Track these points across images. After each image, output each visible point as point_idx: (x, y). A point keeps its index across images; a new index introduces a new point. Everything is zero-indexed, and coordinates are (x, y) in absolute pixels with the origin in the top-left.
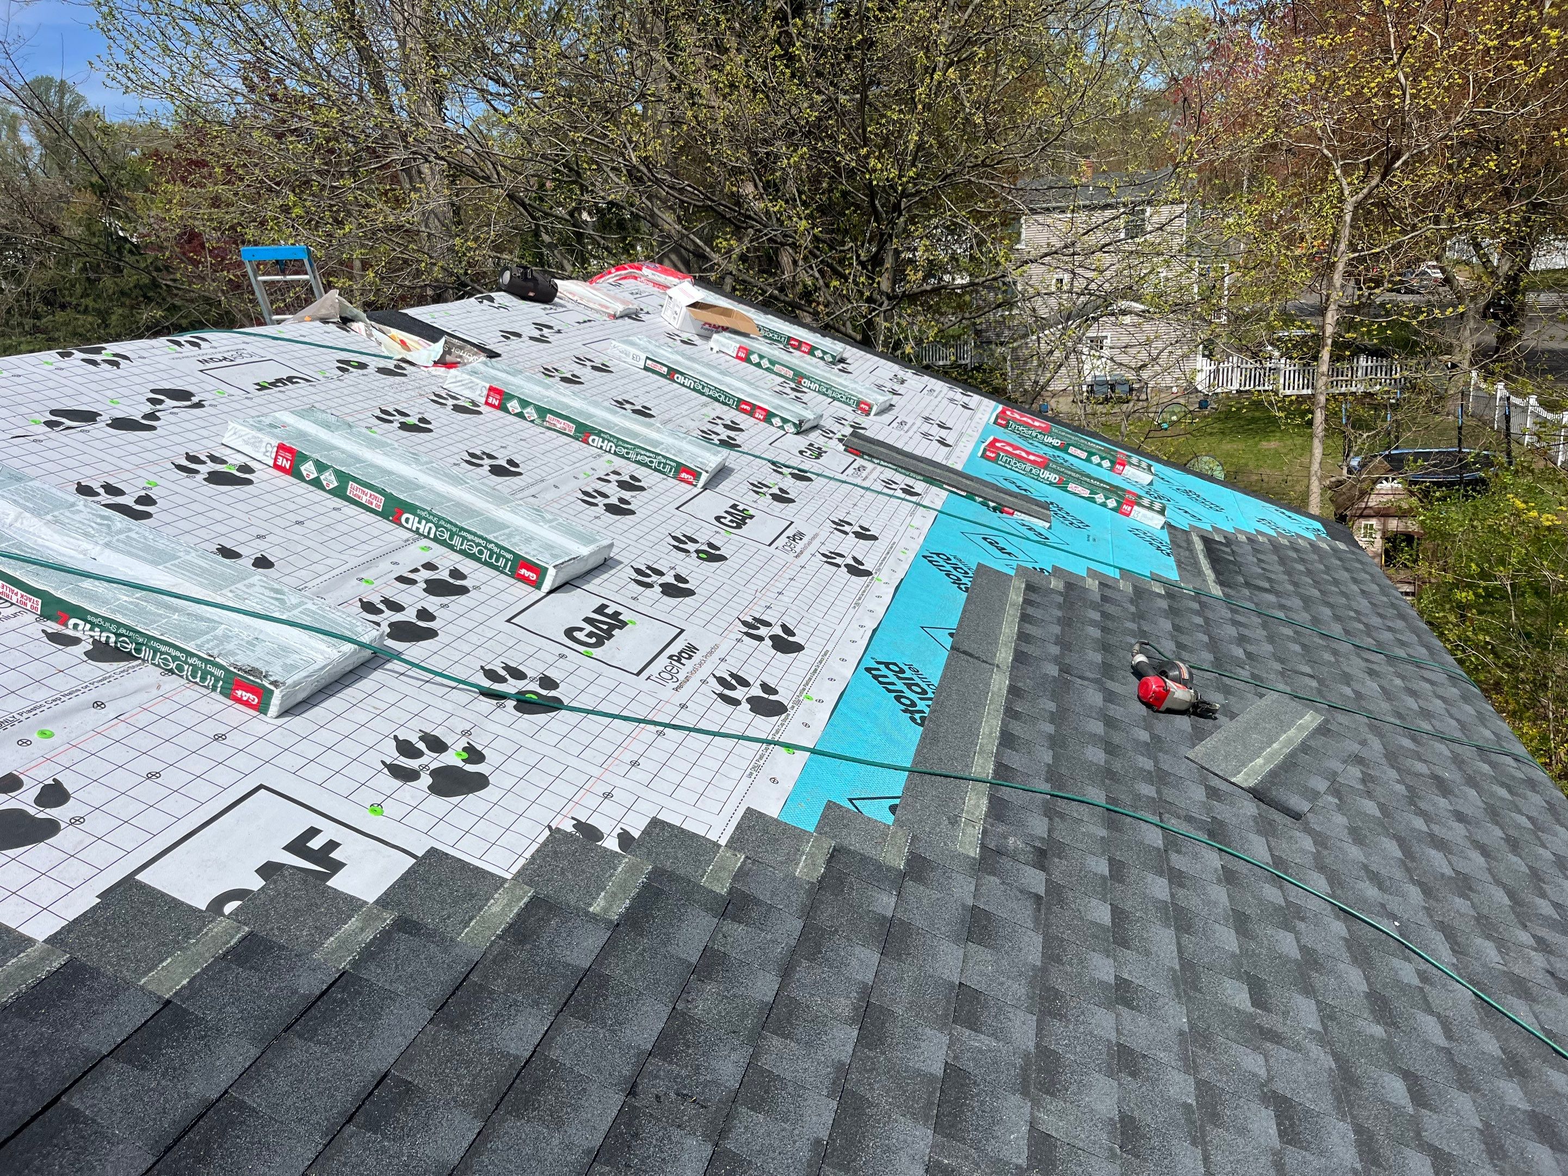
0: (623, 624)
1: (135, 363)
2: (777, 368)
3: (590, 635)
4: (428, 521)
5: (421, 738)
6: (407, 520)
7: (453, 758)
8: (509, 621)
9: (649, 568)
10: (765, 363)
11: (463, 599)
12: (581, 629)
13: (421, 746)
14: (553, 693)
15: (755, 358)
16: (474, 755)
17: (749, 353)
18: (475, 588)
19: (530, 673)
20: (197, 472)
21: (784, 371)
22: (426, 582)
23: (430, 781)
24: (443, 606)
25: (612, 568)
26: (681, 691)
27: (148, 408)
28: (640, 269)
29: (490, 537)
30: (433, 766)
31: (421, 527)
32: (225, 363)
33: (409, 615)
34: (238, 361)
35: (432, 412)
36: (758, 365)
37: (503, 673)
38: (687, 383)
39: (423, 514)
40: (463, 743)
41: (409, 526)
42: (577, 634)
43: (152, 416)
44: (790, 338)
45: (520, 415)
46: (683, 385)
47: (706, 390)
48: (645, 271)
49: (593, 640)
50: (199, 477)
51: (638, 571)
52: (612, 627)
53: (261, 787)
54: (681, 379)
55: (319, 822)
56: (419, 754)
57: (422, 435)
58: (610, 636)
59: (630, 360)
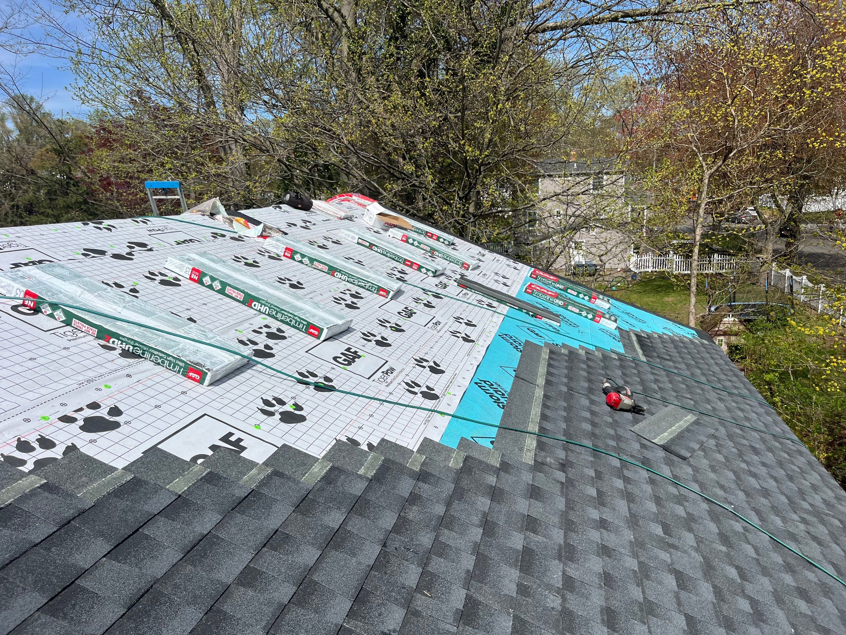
0: (359, 357)
1: (119, 230)
2: (422, 246)
3: (345, 360)
4: (265, 306)
5: (273, 399)
6: (255, 305)
7: (288, 408)
8: (307, 352)
9: (369, 333)
10: (416, 243)
11: (284, 341)
12: (340, 358)
13: (274, 402)
14: (330, 384)
15: (411, 241)
16: (299, 407)
17: (408, 238)
18: (289, 337)
19: (319, 375)
20: (155, 279)
21: (425, 247)
22: (266, 333)
23: (280, 417)
24: (276, 344)
25: (351, 332)
26: (389, 387)
27: (128, 250)
28: (351, 196)
29: (296, 314)
30: (281, 410)
31: (262, 309)
32: (159, 232)
33: (261, 347)
34: (165, 231)
35: (259, 258)
36: (412, 244)
37: (307, 374)
38: (379, 251)
39: (263, 302)
40: (293, 402)
41: (256, 308)
42: (338, 359)
43: (130, 254)
44: (427, 232)
45: (301, 262)
46: (377, 252)
47: (388, 254)
48: (354, 197)
49: (346, 363)
50: (157, 282)
51: (364, 334)
52: (354, 358)
53: (205, 415)
54: (376, 249)
55: (233, 430)
56: (273, 405)
57: (255, 268)
58: (354, 361)
59: (350, 239)
